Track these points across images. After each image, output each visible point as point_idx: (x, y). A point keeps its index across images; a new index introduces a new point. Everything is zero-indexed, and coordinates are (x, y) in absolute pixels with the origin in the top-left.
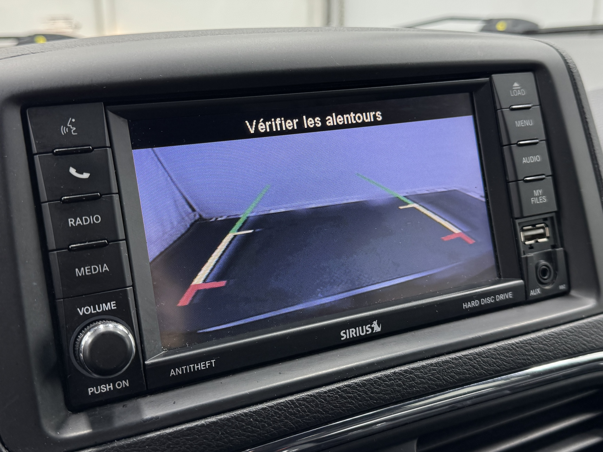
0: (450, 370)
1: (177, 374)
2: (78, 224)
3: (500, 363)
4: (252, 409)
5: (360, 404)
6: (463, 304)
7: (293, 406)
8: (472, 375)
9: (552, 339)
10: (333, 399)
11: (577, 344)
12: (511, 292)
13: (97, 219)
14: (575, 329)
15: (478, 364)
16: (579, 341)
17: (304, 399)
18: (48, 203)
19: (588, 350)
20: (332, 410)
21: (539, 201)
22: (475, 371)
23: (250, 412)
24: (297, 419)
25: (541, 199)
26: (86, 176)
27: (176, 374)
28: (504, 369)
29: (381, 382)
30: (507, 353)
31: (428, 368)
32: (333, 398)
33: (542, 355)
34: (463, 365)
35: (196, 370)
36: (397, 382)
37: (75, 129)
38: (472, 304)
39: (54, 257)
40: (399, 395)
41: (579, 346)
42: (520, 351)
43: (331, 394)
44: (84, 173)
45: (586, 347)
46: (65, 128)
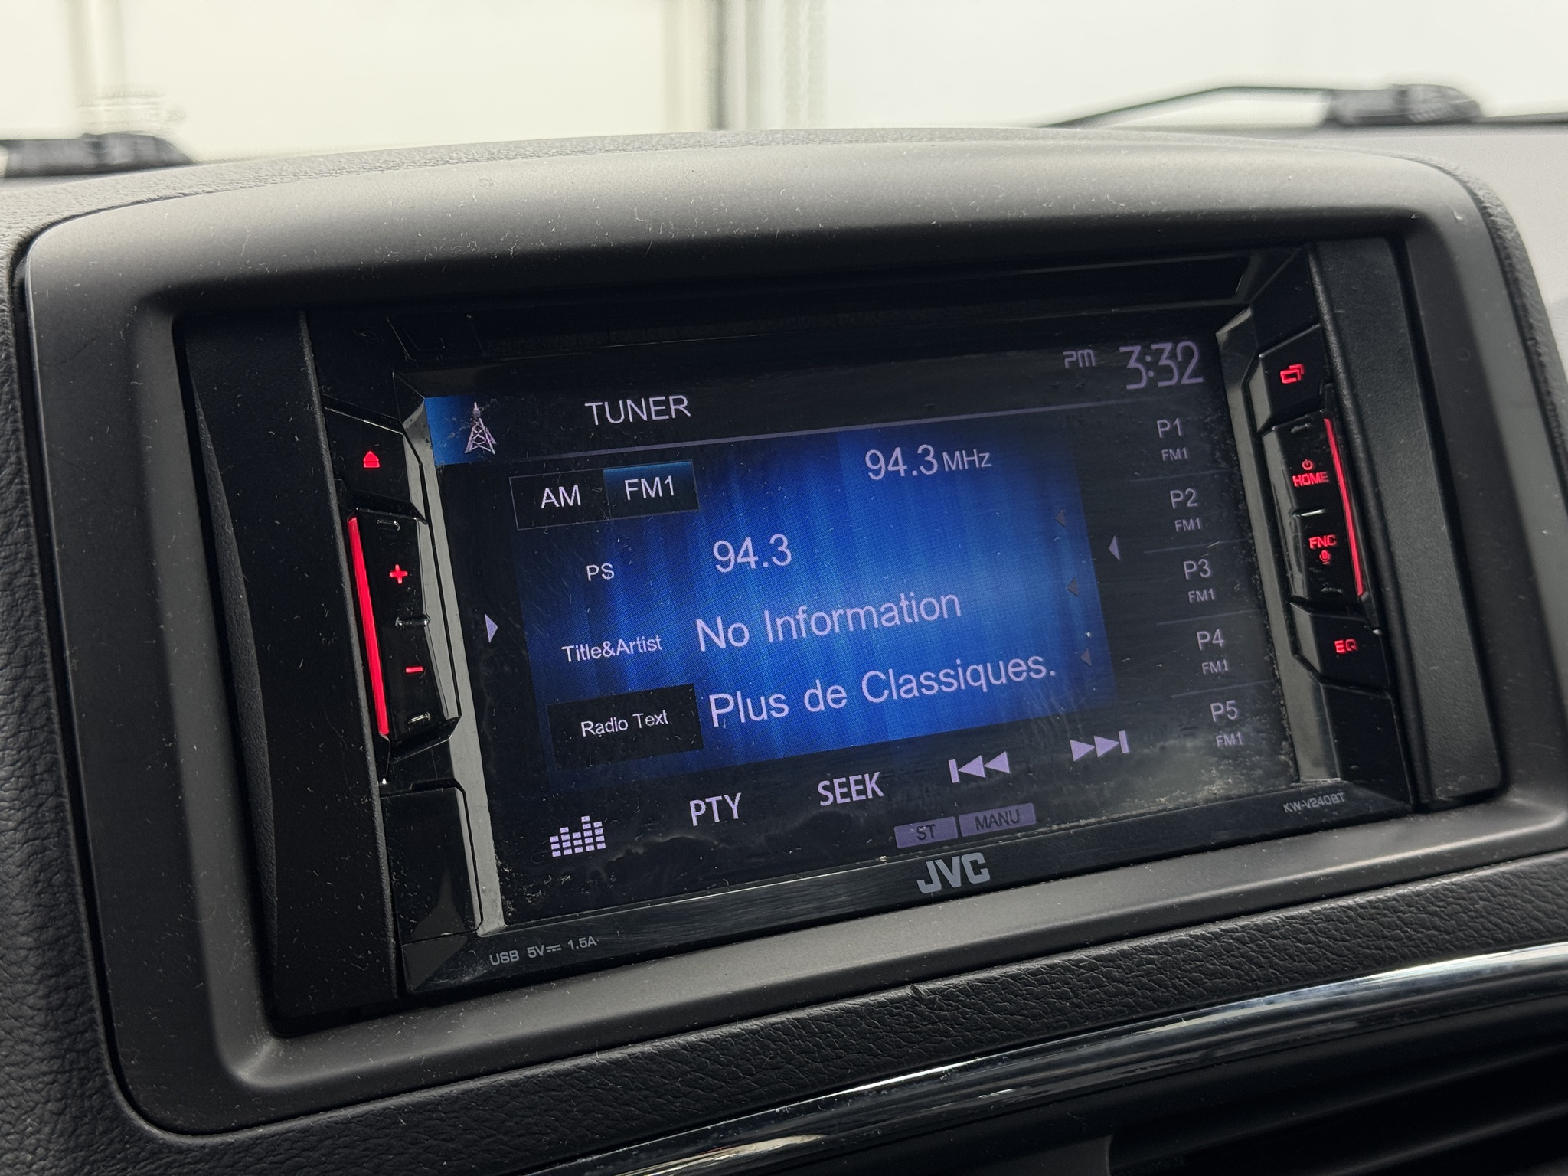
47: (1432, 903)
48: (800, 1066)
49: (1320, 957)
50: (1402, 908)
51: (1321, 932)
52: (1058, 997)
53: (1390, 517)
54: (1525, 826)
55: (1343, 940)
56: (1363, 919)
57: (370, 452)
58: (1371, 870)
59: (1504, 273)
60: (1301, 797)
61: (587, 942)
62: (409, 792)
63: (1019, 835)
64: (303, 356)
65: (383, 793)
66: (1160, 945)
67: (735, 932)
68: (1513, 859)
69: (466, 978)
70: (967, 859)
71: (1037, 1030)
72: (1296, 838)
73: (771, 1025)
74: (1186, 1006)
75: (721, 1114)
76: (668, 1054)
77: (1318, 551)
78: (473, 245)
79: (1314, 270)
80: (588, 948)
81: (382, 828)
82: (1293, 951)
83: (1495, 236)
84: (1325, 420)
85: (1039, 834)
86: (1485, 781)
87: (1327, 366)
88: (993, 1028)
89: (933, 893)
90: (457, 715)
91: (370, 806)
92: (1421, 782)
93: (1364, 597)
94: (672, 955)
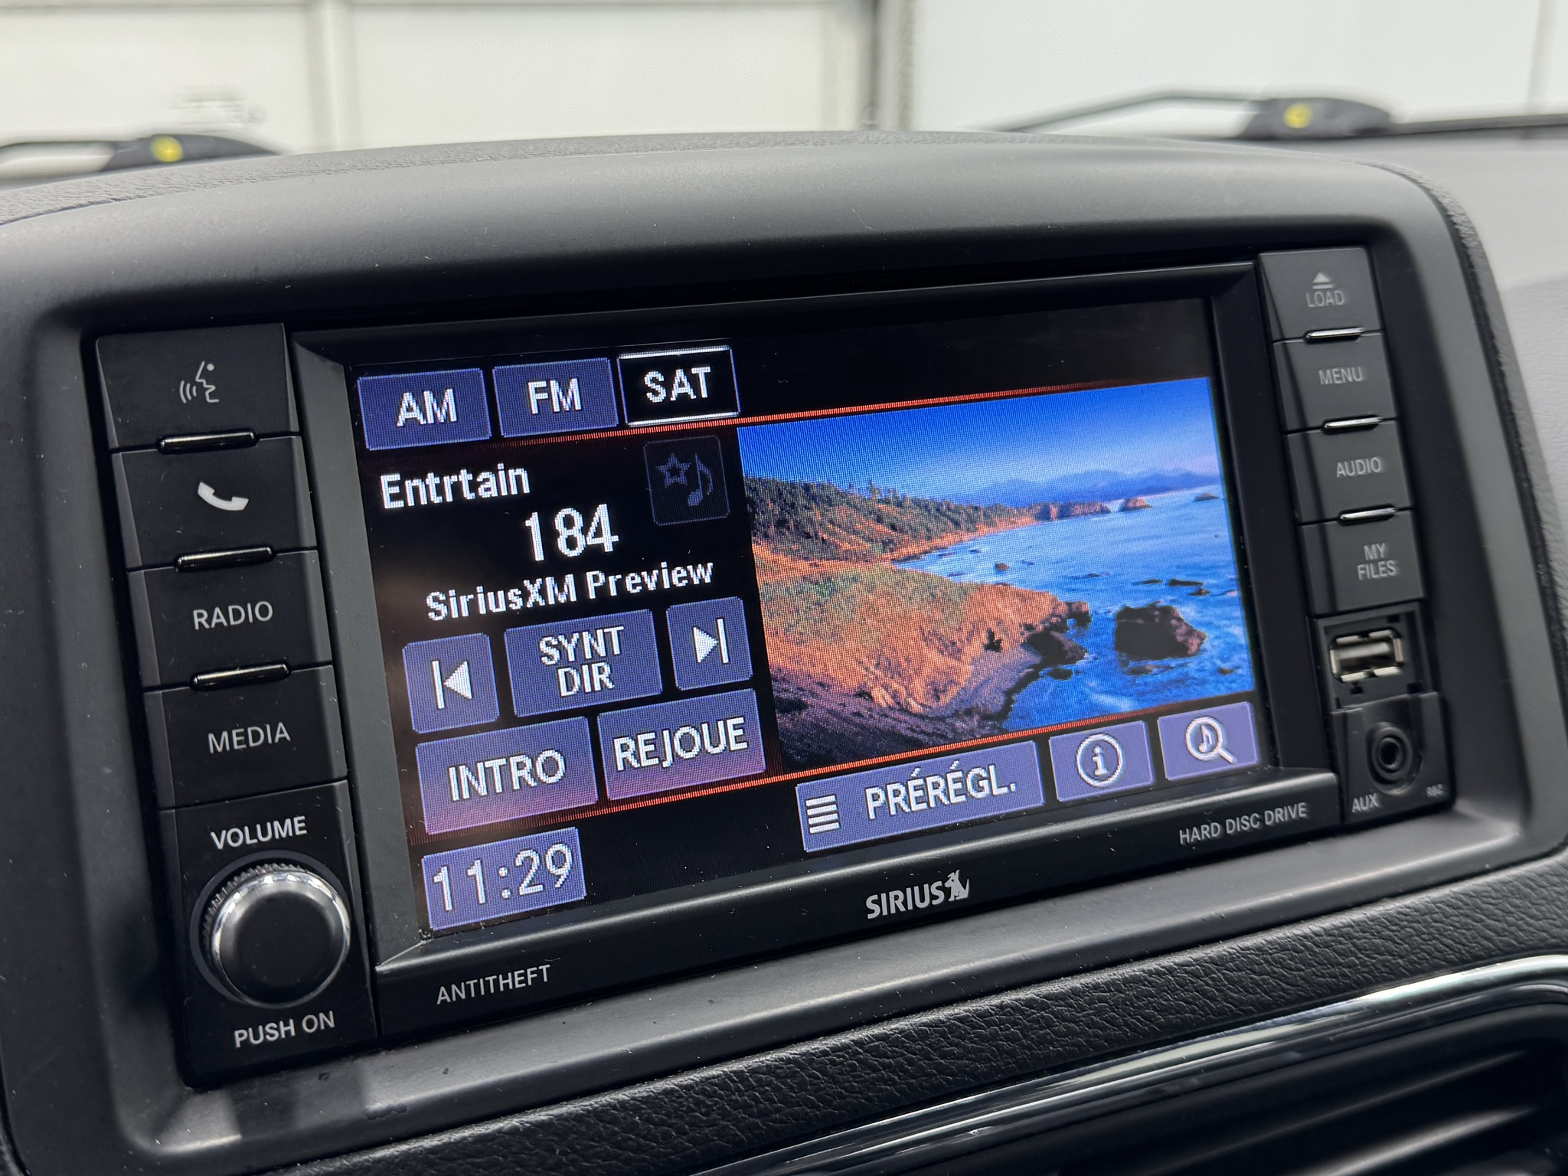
0: (1144, 1001)
1: (454, 999)
2: (217, 624)
3: (1270, 983)
4: (639, 1092)
5: (912, 1084)
6: (1181, 831)
7: (741, 1087)
8: (1201, 1015)
9: (1405, 923)
10: (842, 1071)
11: (1470, 937)
12: (1303, 804)
13: (264, 611)
14: (1465, 899)
15: (1215, 987)
16: (1474, 930)
17: (769, 1070)
18: (143, 571)
19: (1498, 952)
20: (841, 1097)
21: (1377, 572)
22: (1208, 1005)
23: (634, 1099)
24: (751, 1119)
25: (1384, 569)
26: (238, 504)
27: (451, 997)
28: (1282, 1000)
29: (965, 1030)
30: (1291, 960)
31: (1087, 996)
32: (844, 1068)
33: (1379, 966)
34: (1178, 989)
35: (502, 989)
36: (1008, 1029)
37: (213, 388)
38: (1203, 832)
39: (155, 703)
40: (1010, 1063)
41: (1475, 943)
42: (1322, 955)
43: (839, 1057)
44: (234, 499)
45: (1491, 945)
46: (188, 386)
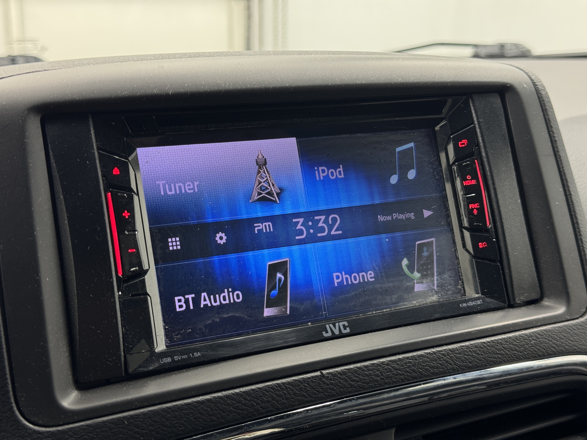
47: (515, 341)
48: (277, 401)
49: (473, 360)
50: (504, 343)
51: (473, 352)
52: (376, 376)
53: (499, 197)
54: (550, 312)
55: (482, 355)
56: (489, 347)
57: (116, 168)
58: (492, 329)
59: (542, 106)
60: (466, 301)
61: (197, 354)
62: (130, 297)
63: (361, 315)
64: (90, 131)
65: (119, 297)
66: (413, 356)
67: (253, 351)
68: (545, 325)
69: (151, 368)
70: (341, 324)
71: (367, 388)
72: (464, 317)
73: (267, 386)
74: (423, 379)
75: (248, 420)
76: (227, 397)
77: (473, 209)
78: (155, 90)
79: (471, 104)
80: (198, 357)
81: (119, 310)
82: (463, 359)
83: (538, 93)
84: (475, 161)
85: (368, 315)
86: (535, 296)
87: (476, 140)
88: (351, 387)
89: (329, 337)
90: (148, 268)
91: (115, 302)
92: (511, 296)
93: (489, 227)
94: (229, 359)
